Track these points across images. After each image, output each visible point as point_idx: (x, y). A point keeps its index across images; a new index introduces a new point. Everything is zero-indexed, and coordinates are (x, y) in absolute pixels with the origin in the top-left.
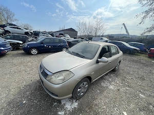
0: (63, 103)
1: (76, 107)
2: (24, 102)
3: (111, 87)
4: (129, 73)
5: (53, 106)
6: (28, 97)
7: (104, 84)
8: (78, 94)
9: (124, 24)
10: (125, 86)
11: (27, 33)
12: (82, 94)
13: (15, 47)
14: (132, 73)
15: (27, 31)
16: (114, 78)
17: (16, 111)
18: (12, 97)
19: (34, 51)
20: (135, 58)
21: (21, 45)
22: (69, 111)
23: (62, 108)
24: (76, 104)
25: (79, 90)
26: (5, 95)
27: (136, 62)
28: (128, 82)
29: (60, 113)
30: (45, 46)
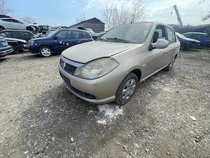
0: (101, 110)
1: (122, 114)
2: (46, 111)
3: (167, 89)
4: (188, 72)
5: (89, 114)
6: (49, 105)
7: (155, 86)
8: (124, 97)
9: (175, 6)
10: (185, 87)
11: (29, 28)
12: (128, 97)
13: (17, 49)
14: (192, 71)
15: (29, 25)
16: (167, 79)
17: (36, 122)
18: (27, 107)
19: (46, 52)
20: (193, 54)
21: (24, 45)
22: (112, 119)
23: (102, 116)
24: (120, 111)
25: (124, 90)
26: (16, 105)
27: (195, 59)
28: (189, 83)
29: (99, 122)
30: (61, 42)
